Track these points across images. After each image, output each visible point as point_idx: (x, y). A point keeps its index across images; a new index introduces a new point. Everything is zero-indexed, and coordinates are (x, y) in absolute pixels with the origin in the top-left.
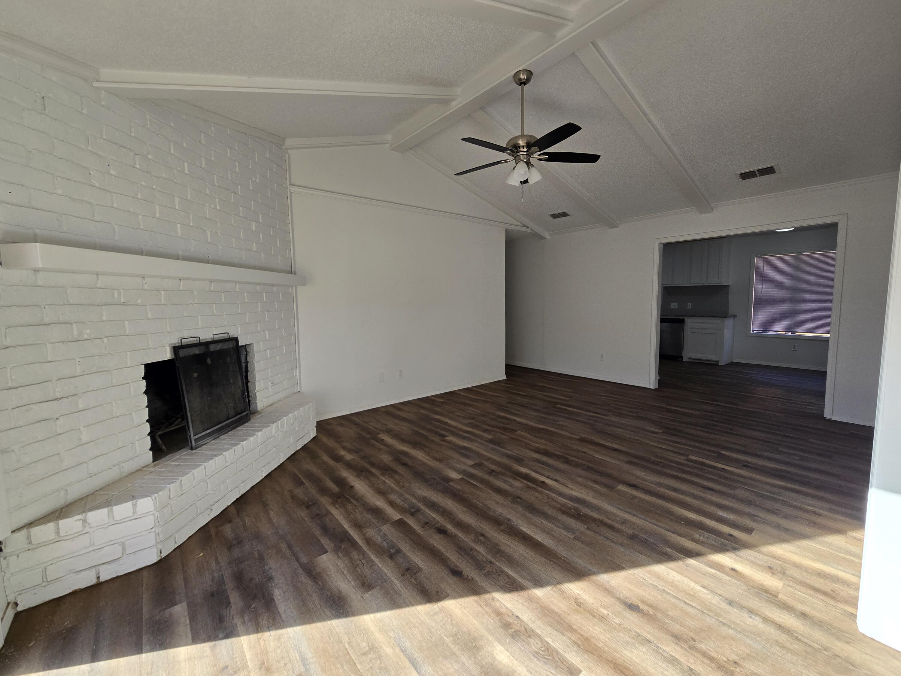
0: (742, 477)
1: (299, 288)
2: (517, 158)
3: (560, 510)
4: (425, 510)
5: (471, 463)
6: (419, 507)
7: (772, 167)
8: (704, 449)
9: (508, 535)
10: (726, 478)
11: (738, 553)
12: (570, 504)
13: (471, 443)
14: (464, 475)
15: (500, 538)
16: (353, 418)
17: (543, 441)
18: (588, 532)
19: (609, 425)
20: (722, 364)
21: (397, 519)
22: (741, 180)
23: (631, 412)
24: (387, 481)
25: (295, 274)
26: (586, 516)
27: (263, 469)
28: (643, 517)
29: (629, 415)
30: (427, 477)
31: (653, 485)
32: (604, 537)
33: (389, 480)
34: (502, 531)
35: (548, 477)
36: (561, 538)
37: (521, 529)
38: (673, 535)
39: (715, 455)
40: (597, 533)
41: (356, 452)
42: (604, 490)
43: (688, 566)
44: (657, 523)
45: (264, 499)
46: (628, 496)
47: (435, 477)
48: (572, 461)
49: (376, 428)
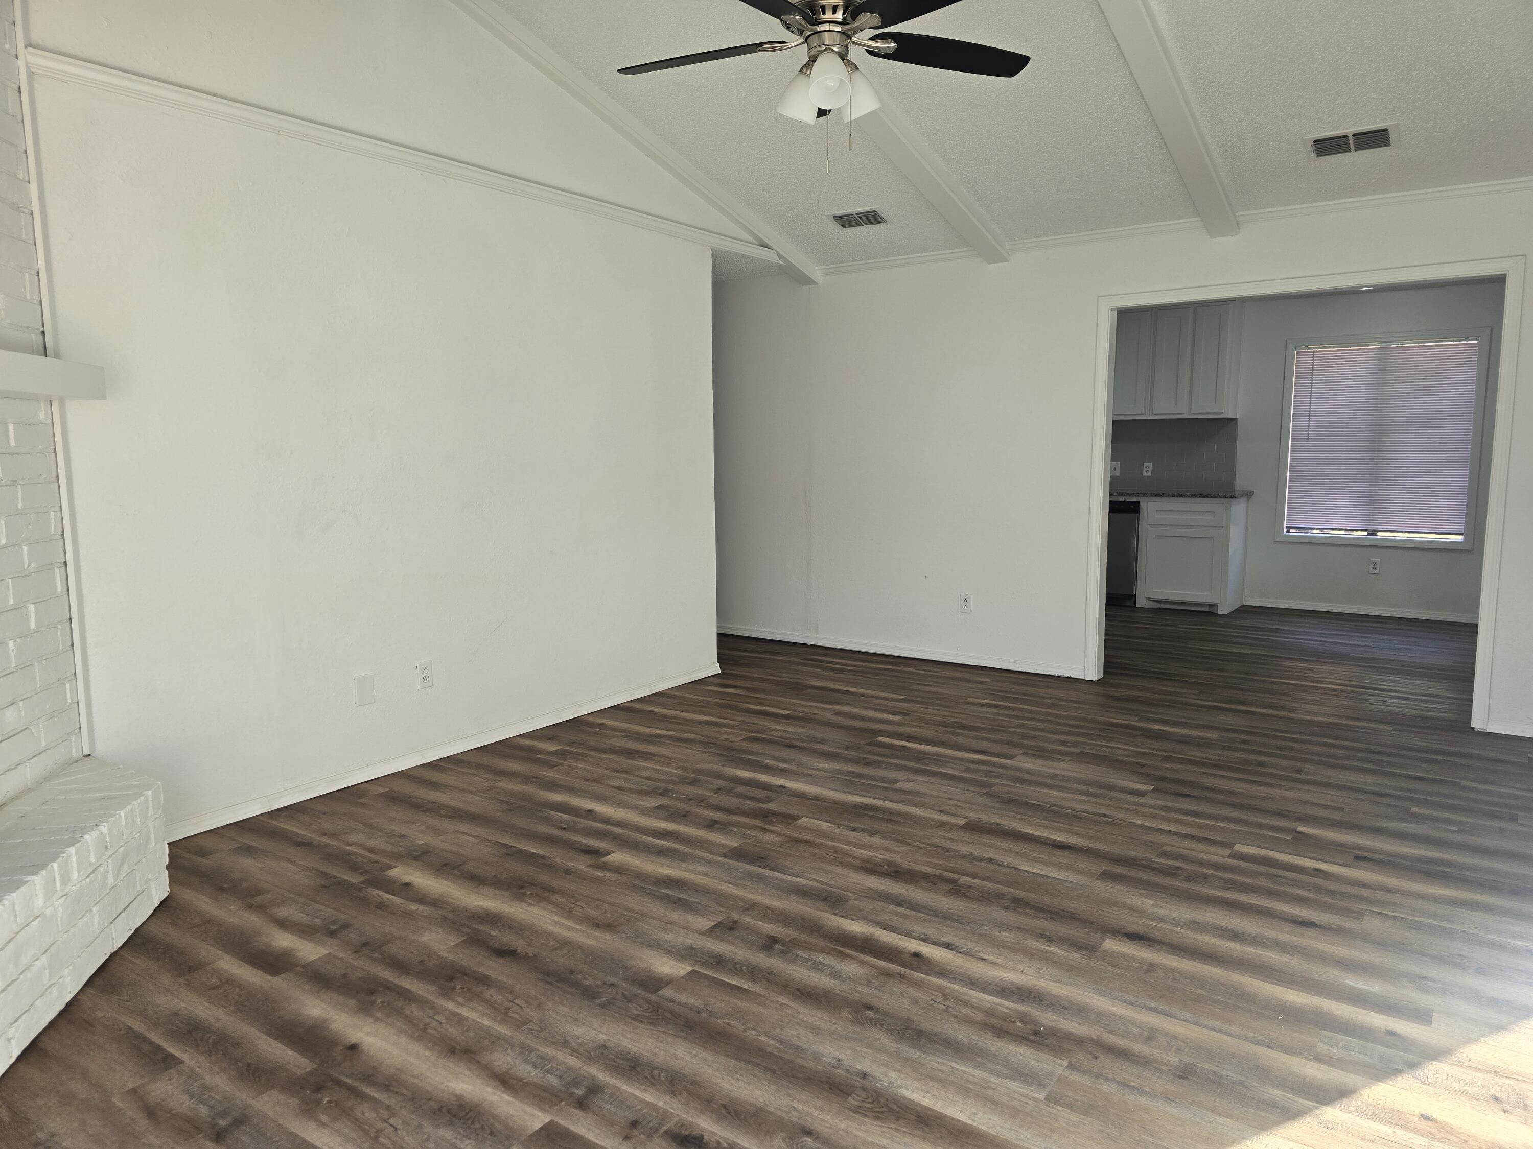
0: (1365, 885)
1: (72, 406)
2: (814, 40)
3: (985, 1026)
4: (615, 1087)
5: (705, 923)
6: (593, 1077)
7: (1386, 130)
8: (1261, 826)
9: (877, 1118)
10: (1332, 893)
11: (1420, 1073)
12: (1006, 1005)
13: (684, 865)
14: (697, 963)
15: (859, 1133)
16: (284, 825)
17: (876, 840)
18: (1075, 1077)
19: (1023, 782)
20: (1225, 612)
21: (537, 1125)
22: (1313, 155)
23: (1064, 743)
24: (464, 1012)
25: (57, 355)
26: (1053, 1032)
27: (11, 1032)
28: (1187, 1015)
29: (1061, 753)
30: (587, 983)
31: (1180, 930)
32: (1118, 1083)
33: (474, 1009)
34: (857, 1110)
35: (925, 939)
36: (1016, 1103)
37: (904, 1097)
38: (1270, 1053)
39: (1289, 837)
40: (1098, 1076)
41: (332, 934)
42: (1075, 956)
43: (1330, 1126)
44: (1225, 1027)
45: (40, 1135)
46: (1136, 965)
47: (610, 979)
48: (970, 887)
49: (371, 850)
